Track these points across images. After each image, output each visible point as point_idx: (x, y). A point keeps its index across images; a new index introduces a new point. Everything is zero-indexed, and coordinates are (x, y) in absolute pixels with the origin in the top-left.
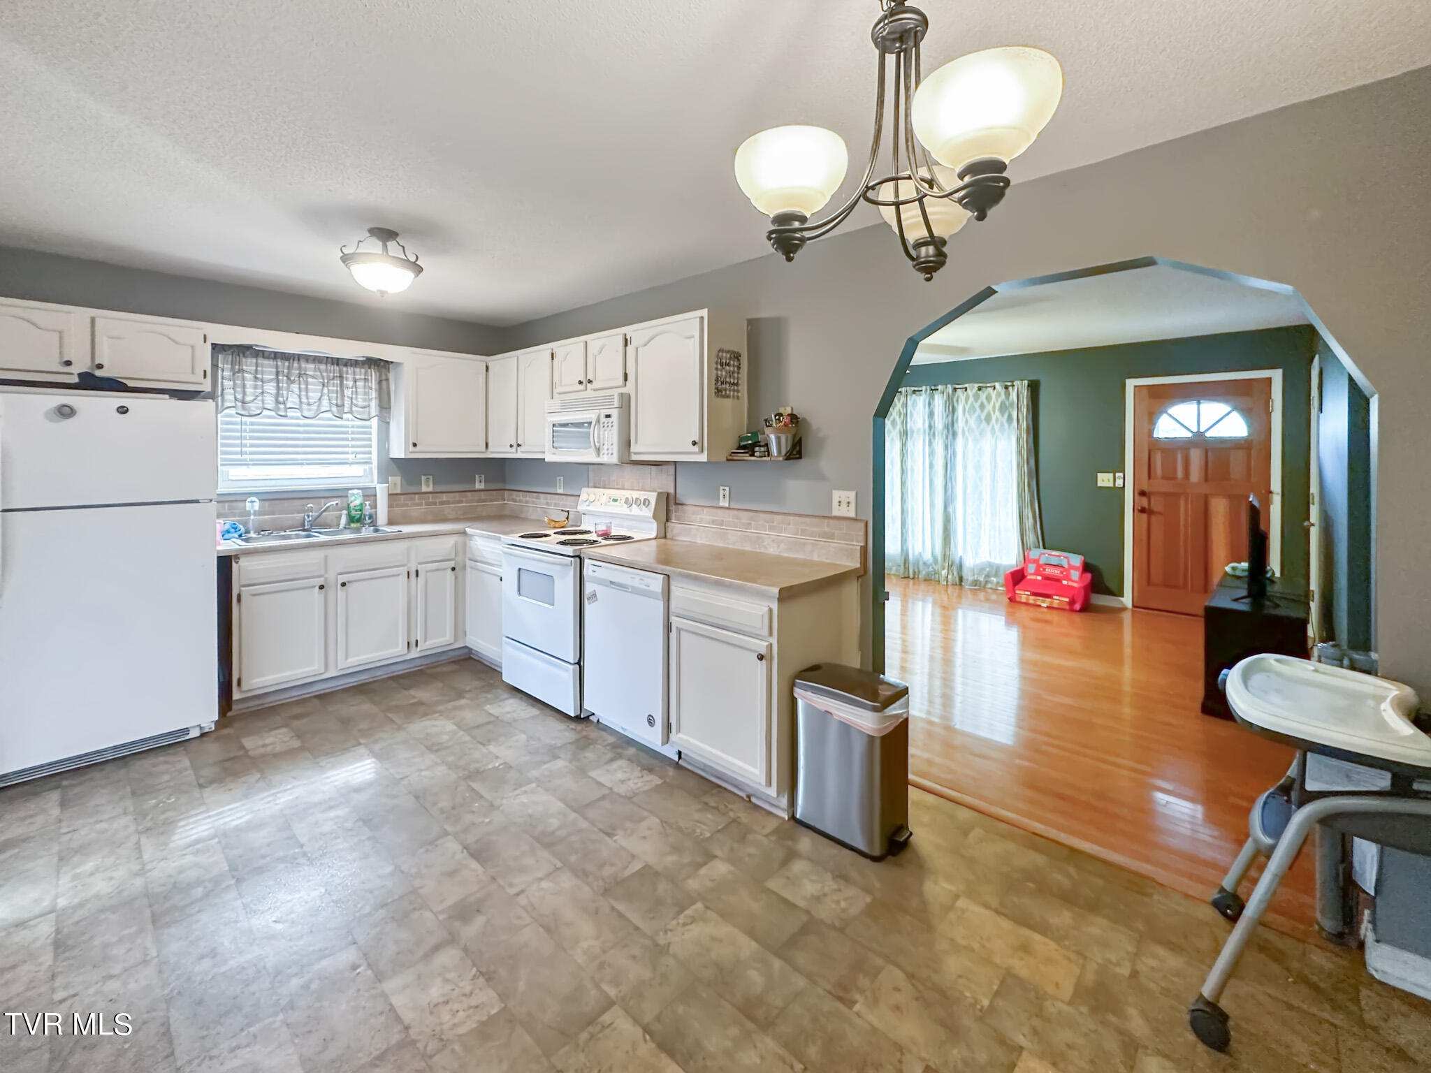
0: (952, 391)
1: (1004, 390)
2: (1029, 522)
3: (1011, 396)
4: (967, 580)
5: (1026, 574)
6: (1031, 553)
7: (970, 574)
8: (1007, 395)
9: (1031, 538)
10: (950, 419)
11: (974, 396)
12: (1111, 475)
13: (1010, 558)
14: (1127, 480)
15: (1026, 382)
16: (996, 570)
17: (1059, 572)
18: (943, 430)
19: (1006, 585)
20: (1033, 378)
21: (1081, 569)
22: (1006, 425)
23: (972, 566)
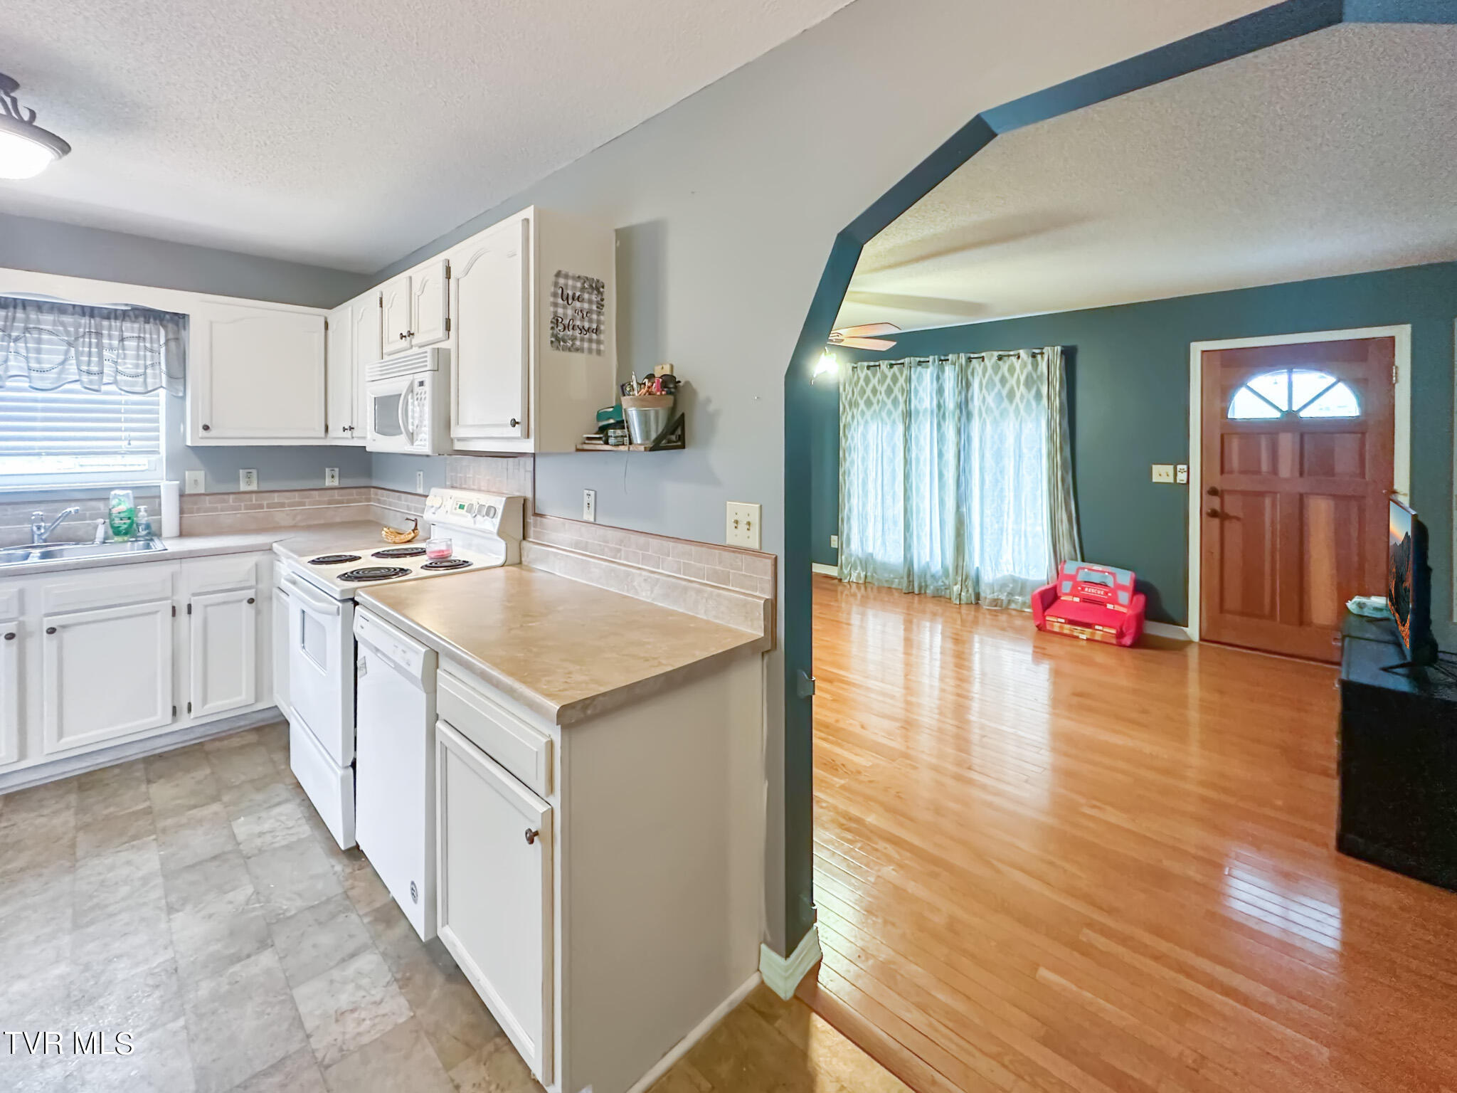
0: (966, 362)
1: (1030, 360)
2: (1064, 527)
3: (1040, 367)
4: (986, 598)
5: (1059, 595)
6: (1066, 566)
7: (988, 591)
8: (1035, 366)
9: (1066, 548)
10: (963, 396)
11: (993, 367)
12: (1171, 467)
13: (1039, 572)
14: (1193, 474)
15: (1059, 348)
16: (1021, 586)
17: (1102, 593)
18: (955, 409)
19: (1033, 606)
20: (1069, 343)
21: (1131, 589)
22: (1034, 403)
23: (991, 581)
